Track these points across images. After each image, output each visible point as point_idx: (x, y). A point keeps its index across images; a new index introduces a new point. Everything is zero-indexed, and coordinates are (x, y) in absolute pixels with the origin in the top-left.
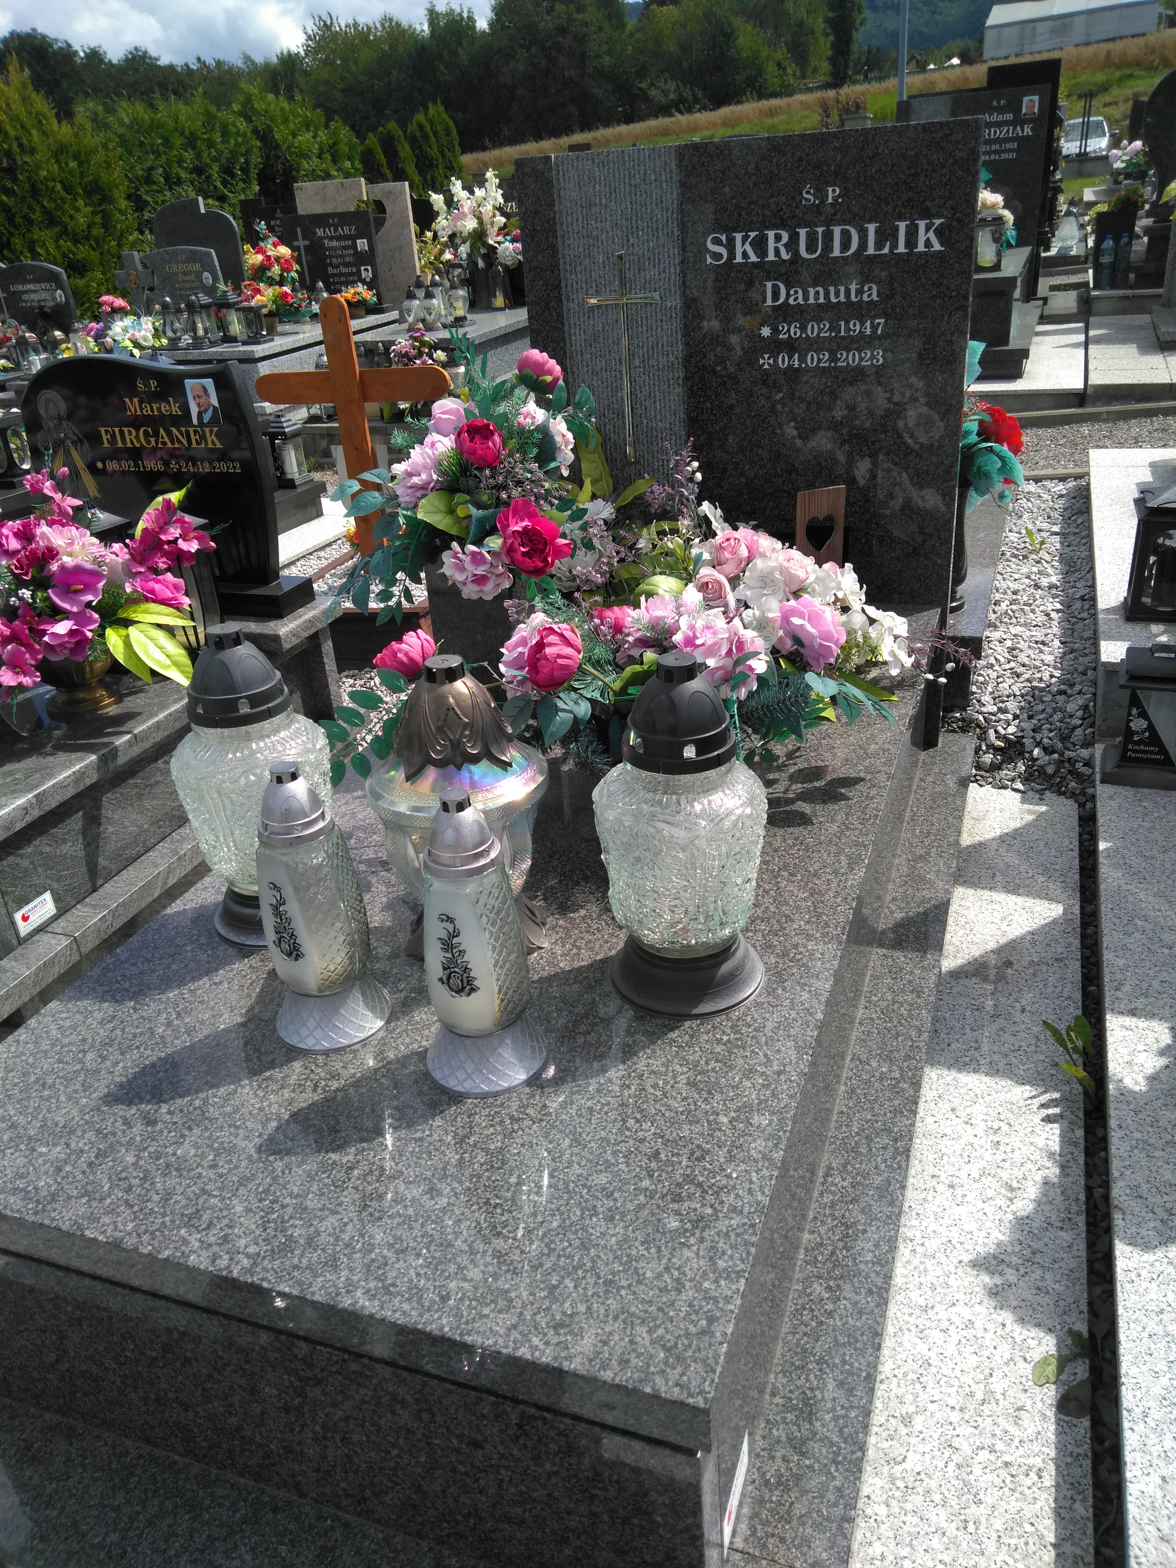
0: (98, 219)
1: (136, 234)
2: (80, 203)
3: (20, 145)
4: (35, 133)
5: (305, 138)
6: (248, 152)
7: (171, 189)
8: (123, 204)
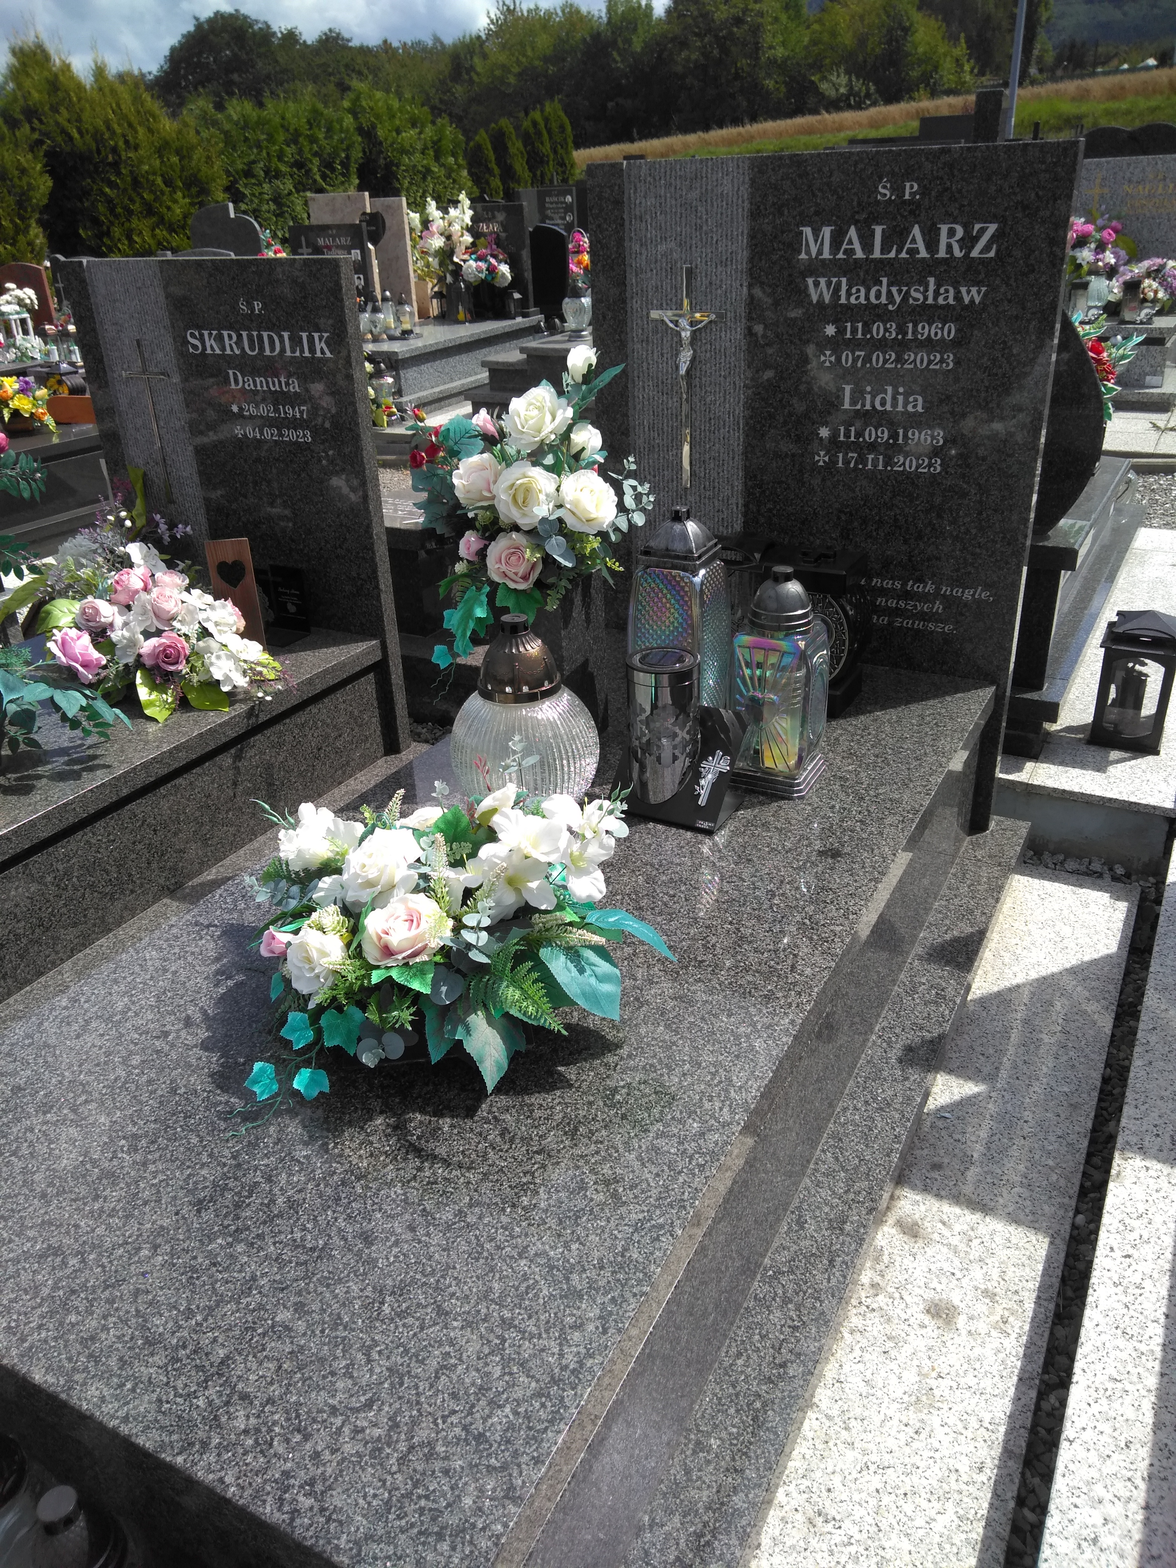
0: (195, 210)
3: (127, 142)
4: (141, 130)
5: (409, 134)
6: (350, 147)
8: (221, 196)
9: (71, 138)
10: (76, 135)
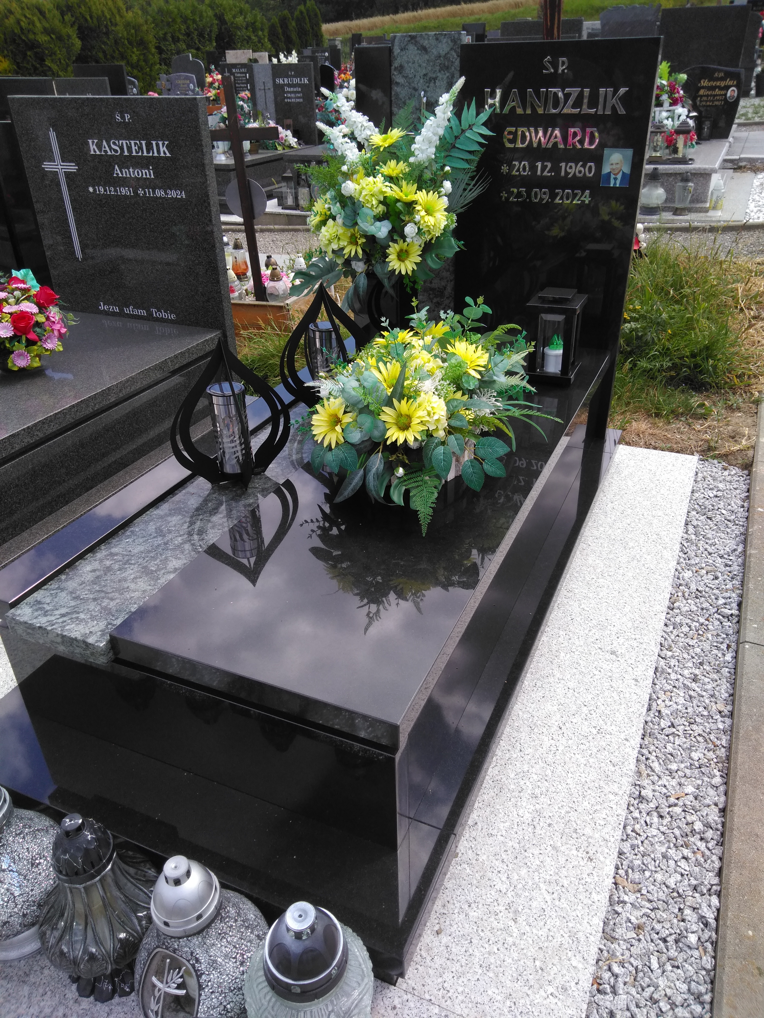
0: (142, 57)
1: (158, 66)
2: (135, 49)
3: (111, 22)
4: (118, 17)
5: (240, 20)
6: (212, 25)
7: (174, 44)
8: (153, 50)
9: (86, 20)
10: (88, 18)
